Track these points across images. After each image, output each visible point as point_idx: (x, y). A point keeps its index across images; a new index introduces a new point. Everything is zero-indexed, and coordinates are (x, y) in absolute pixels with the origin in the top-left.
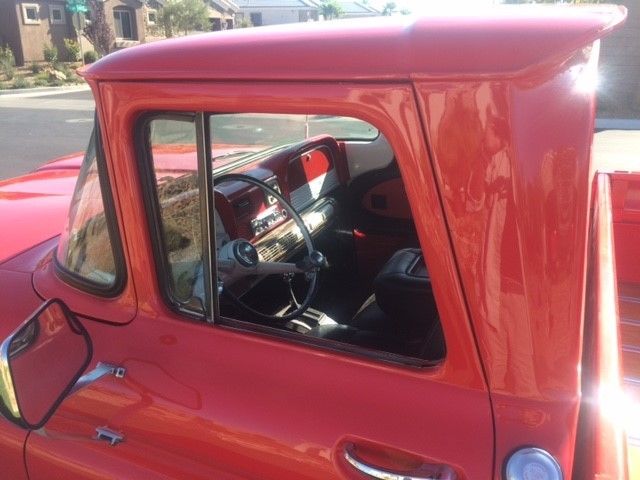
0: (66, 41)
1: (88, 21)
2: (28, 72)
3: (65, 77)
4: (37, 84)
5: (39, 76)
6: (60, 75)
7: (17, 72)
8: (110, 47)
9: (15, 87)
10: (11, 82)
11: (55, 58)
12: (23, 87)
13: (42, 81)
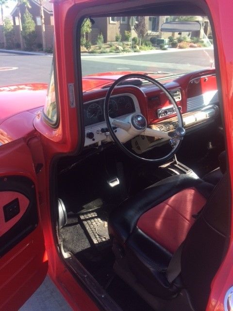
0: (126, 32)
1: (137, 22)
2: (108, 46)
3: (122, 49)
4: (111, 52)
5: (112, 48)
6: (121, 48)
7: (104, 46)
8: (145, 35)
9: (101, 53)
10: (100, 50)
11: (120, 40)
12: (105, 53)
13: (113, 50)
